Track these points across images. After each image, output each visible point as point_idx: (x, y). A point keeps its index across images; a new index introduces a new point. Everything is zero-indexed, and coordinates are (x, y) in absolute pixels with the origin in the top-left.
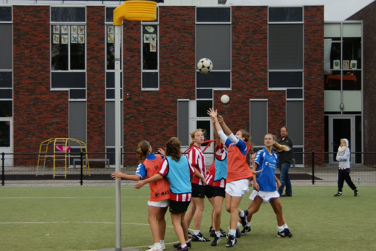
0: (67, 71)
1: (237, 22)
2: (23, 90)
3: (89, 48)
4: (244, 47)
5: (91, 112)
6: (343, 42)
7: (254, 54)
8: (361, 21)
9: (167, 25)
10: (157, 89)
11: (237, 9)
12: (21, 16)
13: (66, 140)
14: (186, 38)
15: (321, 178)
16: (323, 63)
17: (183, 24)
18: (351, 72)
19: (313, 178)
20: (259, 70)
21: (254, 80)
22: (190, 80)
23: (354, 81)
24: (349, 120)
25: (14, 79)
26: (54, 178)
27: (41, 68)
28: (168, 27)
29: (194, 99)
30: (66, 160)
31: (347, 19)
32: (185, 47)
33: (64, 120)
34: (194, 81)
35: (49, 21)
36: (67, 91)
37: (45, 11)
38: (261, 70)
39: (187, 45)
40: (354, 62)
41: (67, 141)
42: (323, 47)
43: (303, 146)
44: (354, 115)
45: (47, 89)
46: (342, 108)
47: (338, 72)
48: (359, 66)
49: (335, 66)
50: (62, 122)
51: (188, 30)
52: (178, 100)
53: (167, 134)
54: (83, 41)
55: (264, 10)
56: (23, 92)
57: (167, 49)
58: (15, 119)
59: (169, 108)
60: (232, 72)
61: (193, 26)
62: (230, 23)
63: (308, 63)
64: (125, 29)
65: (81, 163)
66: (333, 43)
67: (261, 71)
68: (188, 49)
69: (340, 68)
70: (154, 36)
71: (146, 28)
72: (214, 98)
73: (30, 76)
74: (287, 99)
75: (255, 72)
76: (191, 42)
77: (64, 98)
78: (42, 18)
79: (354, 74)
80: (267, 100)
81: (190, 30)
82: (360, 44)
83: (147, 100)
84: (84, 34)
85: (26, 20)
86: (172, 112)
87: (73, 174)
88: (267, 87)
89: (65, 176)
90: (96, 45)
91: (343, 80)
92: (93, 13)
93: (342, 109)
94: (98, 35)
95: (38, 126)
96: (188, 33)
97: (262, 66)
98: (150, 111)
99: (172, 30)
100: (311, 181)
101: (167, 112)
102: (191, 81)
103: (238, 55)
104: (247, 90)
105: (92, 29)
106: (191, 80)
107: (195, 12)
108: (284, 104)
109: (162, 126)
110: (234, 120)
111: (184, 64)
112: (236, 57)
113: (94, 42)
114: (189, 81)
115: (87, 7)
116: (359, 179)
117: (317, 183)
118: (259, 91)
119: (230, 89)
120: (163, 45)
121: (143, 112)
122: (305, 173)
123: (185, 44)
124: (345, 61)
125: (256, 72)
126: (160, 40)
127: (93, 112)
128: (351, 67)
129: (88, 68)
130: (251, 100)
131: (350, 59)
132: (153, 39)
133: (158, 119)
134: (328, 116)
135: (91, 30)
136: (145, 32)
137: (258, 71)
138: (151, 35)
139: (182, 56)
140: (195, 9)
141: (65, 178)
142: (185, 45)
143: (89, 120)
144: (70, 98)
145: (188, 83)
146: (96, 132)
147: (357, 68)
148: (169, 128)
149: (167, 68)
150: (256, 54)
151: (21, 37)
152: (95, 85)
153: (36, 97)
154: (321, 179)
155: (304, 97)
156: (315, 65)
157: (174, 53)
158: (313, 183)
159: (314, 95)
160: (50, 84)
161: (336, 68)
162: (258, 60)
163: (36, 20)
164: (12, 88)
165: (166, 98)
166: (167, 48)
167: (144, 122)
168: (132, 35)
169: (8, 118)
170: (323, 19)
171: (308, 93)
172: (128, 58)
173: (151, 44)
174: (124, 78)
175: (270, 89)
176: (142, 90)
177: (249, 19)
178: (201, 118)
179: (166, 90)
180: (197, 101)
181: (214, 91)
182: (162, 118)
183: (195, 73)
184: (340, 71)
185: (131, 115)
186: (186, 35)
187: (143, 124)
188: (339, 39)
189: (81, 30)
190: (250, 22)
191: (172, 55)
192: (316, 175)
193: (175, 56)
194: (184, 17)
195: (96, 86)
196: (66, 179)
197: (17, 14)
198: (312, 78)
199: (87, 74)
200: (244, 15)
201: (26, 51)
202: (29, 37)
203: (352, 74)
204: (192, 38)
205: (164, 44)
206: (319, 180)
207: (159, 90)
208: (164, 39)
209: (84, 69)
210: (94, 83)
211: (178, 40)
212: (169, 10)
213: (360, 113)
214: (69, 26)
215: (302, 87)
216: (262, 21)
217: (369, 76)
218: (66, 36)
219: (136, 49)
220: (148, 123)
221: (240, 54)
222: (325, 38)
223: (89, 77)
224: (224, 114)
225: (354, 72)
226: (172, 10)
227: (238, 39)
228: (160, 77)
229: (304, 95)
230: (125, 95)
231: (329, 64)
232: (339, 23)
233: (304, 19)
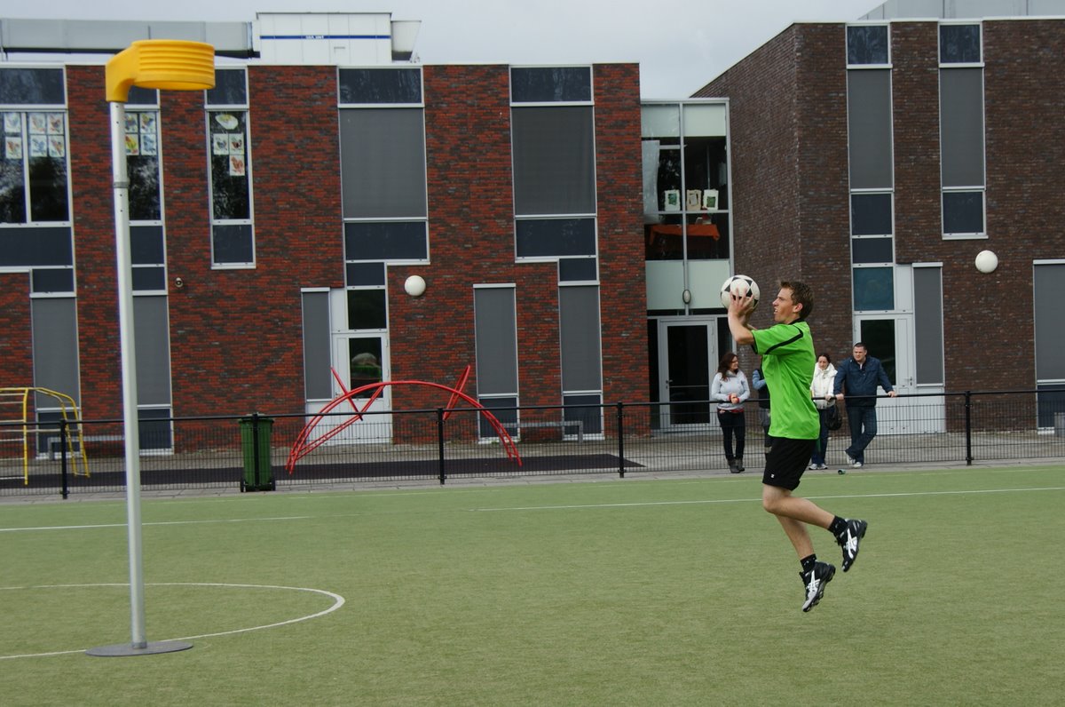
0: (23, 225)
1: (438, 103)
3: (77, 167)
4: (456, 161)
5: (90, 324)
6: (685, 148)
7: (480, 179)
8: (726, 100)
9: (270, 110)
10: (252, 265)
11: (435, 71)
13: (23, 391)
14: (317, 141)
15: (638, 462)
16: (641, 197)
17: (307, 109)
18: (706, 216)
19: (622, 464)
20: (492, 215)
21: (484, 239)
22: (330, 243)
23: (712, 237)
24: (705, 328)
28: (272, 116)
29: (342, 287)
30: (25, 439)
31: (695, 96)
32: (315, 163)
33: (21, 345)
34: (341, 245)
36: (26, 274)
38: (499, 216)
39: (320, 160)
40: (712, 193)
41: (26, 395)
42: (641, 160)
43: (601, 391)
44: (716, 317)
46: (687, 299)
47: (676, 219)
48: (723, 204)
49: (670, 203)
50: (16, 348)
51: (320, 122)
52: (303, 290)
53: (277, 372)
54: (60, 152)
55: (500, 74)
57: (272, 169)
59: (281, 311)
60: (430, 221)
61: (332, 112)
62: (422, 105)
63: (607, 197)
64: (167, 121)
65: (63, 447)
66: (662, 152)
67: (499, 218)
68: (323, 169)
69: (681, 209)
70: (239, 137)
71: (218, 118)
72: (389, 285)
74: (561, 284)
75: (483, 221)
76: (329, 151)
77: (18, 291)
79: (713, 222)
80: (514, 285)
81: (326, 122)
82: (725, 152)
83: (227, 292)
84: (64, 135)
86: (288, 320)
87: (46, 473)
88: (513, 255)
89: (26, 478)
90: (94, 160)
91: (688, 237)
92: (84, 83)
93: (687, 303)
94: (98, 136)
96: (320, 130)
97: (499, 206)
98: (234, 319)
99: (281, 122)
100: (617, 469)
101: (278, 320)
102: (332, 246)
103: (442, 182)
104: (466, 265)
105: (84, 123)
106: (333, 242)
107: (336, 79)
108: (553, 294)
109: (267, 354)
111: (315, 205)
112: (438, 185)
113: (88, 155)
114: (327, 245)
115: (68, 67)
117: (630, 473)
118: (494, 265)
119: (426, 262)
120: (260, 161)
121: (218, 322)
122: (605, 453)
123: (314, 157)
124: (692, 192)
125: (487, 221)
126: (254, 148)
127: (94, 324)
128: (705, 205)
129: (78, 218)
130: (475, 286)
131: (703, 187)
132: (237, 145)
133: (254, 337)
134: (656, 321)
135: (80, 123)
136: (216, 128)
137: (490, 218)
138: (231, 135)
139: (309, 185)
140: (335, 72)
141: (26, 483)
142: (315, 160)
143: (85, 343)
144: (35, 291)
145: (326, 249)
146: (103, 371)
147: (719, 209)
148: (283, 357)
149: (273, 215)
150: (483, 178)
152: (95, 259)
154: (641, 466)
155: (601, 276)
156: (621, 203)
157: (290, 177)
158: (622, 476)
159: (623, 272)
161: (671, 209)
162: (489, 194)
165: (273, 287)
166: (271, 166)
167: (220, 346)
168: (183, 135)
170: (639, 94)
171: (609, 267)
172: (176, 192)
173: (231, 157)
174: (167, 239)
175: (520, 260)
176: (213, 268)
177: (465, 95)
178: (358, 330)
179: (272, 268)
180: (349, 291)
181: (389, 267)
182: (265, 333)
183: (341, 224)
184: (681, 215)
185: (188, 328)
186: (317, 135)
187: (220, 349)
188: (676, 141)
189: (56, 125)
190: (469, 102)
191: (284, 184)
192: (626, 455)
193: (291, 185)
194: (311, 92)
195: (98, 262)
196: (28, 487)
198: (617, 233)
199: (75, 231)
200: (454, 85)
203: (709, 223)
204: (330, 141)
205: (262, 157)
206: (635, 468)
207: (254, 267)
208: (262, 144)
209: (66, 219)
210: (94, 252)
211: (296, 147)
212: (272, 76)
213: (725, 311)
214: (24, 116)
215: (595, 254)
216: (497, 101)
217: (747, 226)
218: (16, 140)
219: (194, 170)
220: (232, 346)
221: (446, 179)
222: (644, 139)
223: (80, 239)
224: (413, 320)
225: (714, 217)
226: (280, 74)
227: (442, 143)
228: (256, 236)
229: (600, 271)
230: (172, 280)
231: (655, 200)
232: (675, 105)
233: (595, 95)
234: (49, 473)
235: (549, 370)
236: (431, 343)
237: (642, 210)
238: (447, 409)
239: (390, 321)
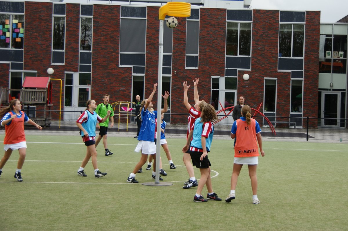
1: (257, 21)
2: (99, 66)
3: (148, 36)
4: (261, 39)
5: (148, 84)
6: (334, 38)
7: (268, 45)
8: (347, 23)
9: (206, 22)
10: (197, 68)
11: (257, 11)
12: (100, 12)
13: (128, 103)
14: (219, 31)
15: (313, 136)
16: (319, 53)
17: (217, 21)
18: (339, 60)
19: (307, 137)
21: (268, 64)
23: (341, 66)
24: (336, 95)
25: (93, 57)
26: (119, 130)
27: (113, 50)
28: (206, 23)
29: (224, 76)
30: (128, 117)
31: (338, 22)
32: (218, 38)
34: (224, 63)
35: (120, 16)
36: (131, 68)
37: (117, 9)
39: (220, 37)
40: (342, 53)
41: (129, 104)
42: (319, 41)
43: (302, 113)
44: (340, 92)
45: (117, 66)
47: (329, 60)
49: (328, 55)
50: (127, 90)
51: (221, 26)
52: (212, 77)
55: (276, 13)
56: (99, 67)
57: (205, 39)
58: (92, 87)
59: (205, 83)
60: (252, 57)
61: (224, 23)
62: (252, 22)
63: (307, 52)
66: (326, 39)
67: (273, 57)
68: (220, 40)
69: (331, 57)
72: (238, 76)
73: (105, 56)
74: (292, 79)
75: (268, 58)
77: (129, 73)
78: (114, 14)
79: (341, 62)
80: (277, 78)
82: (347, 40)
83: (189, 76)
85: (103, 15)
86: (206, 85)
88: (277, 69)
90: (153, 35)
91: (333, 66)
92: (152, 12)
93: (331, 87)
94: (155, 27)
95: (109, 92)
96: (220, 28)
97: (274, 54)
99: (209, 25)
100: (306, 138)
101: (204, 85)
104: (262, 71)
105: (151, 23)
106: (222, 62)
107: (226, 13)
108: (289, 82)
110: (252, 92)
111: (217, 51)
112: (255, 46)
113: (151, 33)
114: (220, 63)
115: (148, 7)
116: (341, 138)
117: (310, 140)
118: (271, 72)
119: (250, 70)
120: (202, 37)
122: (302, 133)
123: (218, 36)
124: (335, 52)
125: (270, 58)
126: (201, 33)
128: (339, 56)
129: (148, 52)
130: (265, 78)
131: (339, 51)
134: (321, 92)
137: (271, 57)
140: (226, 11)
141: (127, 130)
142: (218, 37)
143: (147, 89)
144: (133, 73)
147: (344, 57)
148: (204, 97)
149: (205, 53)
150: (269, 45)
151: (99, 27)
153: (108, 71)
154: (314, 138)
155: (304, 77)
156: (312, 54)
157: (210, 42)
158: (307, 140)
159: (311, 76)
160: (119, 62)
161: (328, 57)
162: (271, 50)
163: (110, 15)
164: (91, 64)
165: (203, 75)
166: (205, 38)
168: (179, 28)
169: (88, 86)
170: (320, 20)
171: (307, 74)
172: (176, 45)
174: (172, 59)
175: (279, 71)
176: (185, 68)
177: (265, 19)
178: (228, 90)
179: (203, 69)
180: (226, 78)
181: (238, 71)
182: (200, 89)
183: (225, 57)
184: (331, 59)
185: (177, 86)
188: (331, 36)
190: (266, 21)
191: (208, 44)
192: (309, 134)
193: (211, 44)
194: (218, 16)
195: (152, 65)
196: (128, 132)
197: (97, 11)
198: (310, 64)
199: (146, 56)
200: (262, 16)
201: (102, 38)
202: (104, 28)
203: (340, 62)
204: (224, 32)
205: (203, 35)
206: (312, 138)
207: (198, 69)
208: (203, 32)
209: (144, 52)
210: (151, 62)
211: (213, 33)
212: (207, 11)
213: (344, 90)
215: (303, 70)
216: (275, 21)
219: (182, 39)
220: (190, 92)
221: (258, 45)
222: (321, 35)
223: (147, 58)
224: (245, 88)
225: (342, 60)
226: (209, 11)
227: (257, 34)
228: (199, 59)
229: (304, 75)
230: (173, 72)
231: (323, 54)
232: (331, 24)
233: (306, 20)
234: (134, 128)
235: (286, 105)
236: (250, 95)
237: (319, 57)
238: (254, 116)
239: (238, 87)
